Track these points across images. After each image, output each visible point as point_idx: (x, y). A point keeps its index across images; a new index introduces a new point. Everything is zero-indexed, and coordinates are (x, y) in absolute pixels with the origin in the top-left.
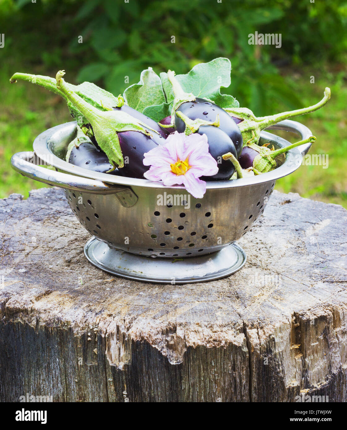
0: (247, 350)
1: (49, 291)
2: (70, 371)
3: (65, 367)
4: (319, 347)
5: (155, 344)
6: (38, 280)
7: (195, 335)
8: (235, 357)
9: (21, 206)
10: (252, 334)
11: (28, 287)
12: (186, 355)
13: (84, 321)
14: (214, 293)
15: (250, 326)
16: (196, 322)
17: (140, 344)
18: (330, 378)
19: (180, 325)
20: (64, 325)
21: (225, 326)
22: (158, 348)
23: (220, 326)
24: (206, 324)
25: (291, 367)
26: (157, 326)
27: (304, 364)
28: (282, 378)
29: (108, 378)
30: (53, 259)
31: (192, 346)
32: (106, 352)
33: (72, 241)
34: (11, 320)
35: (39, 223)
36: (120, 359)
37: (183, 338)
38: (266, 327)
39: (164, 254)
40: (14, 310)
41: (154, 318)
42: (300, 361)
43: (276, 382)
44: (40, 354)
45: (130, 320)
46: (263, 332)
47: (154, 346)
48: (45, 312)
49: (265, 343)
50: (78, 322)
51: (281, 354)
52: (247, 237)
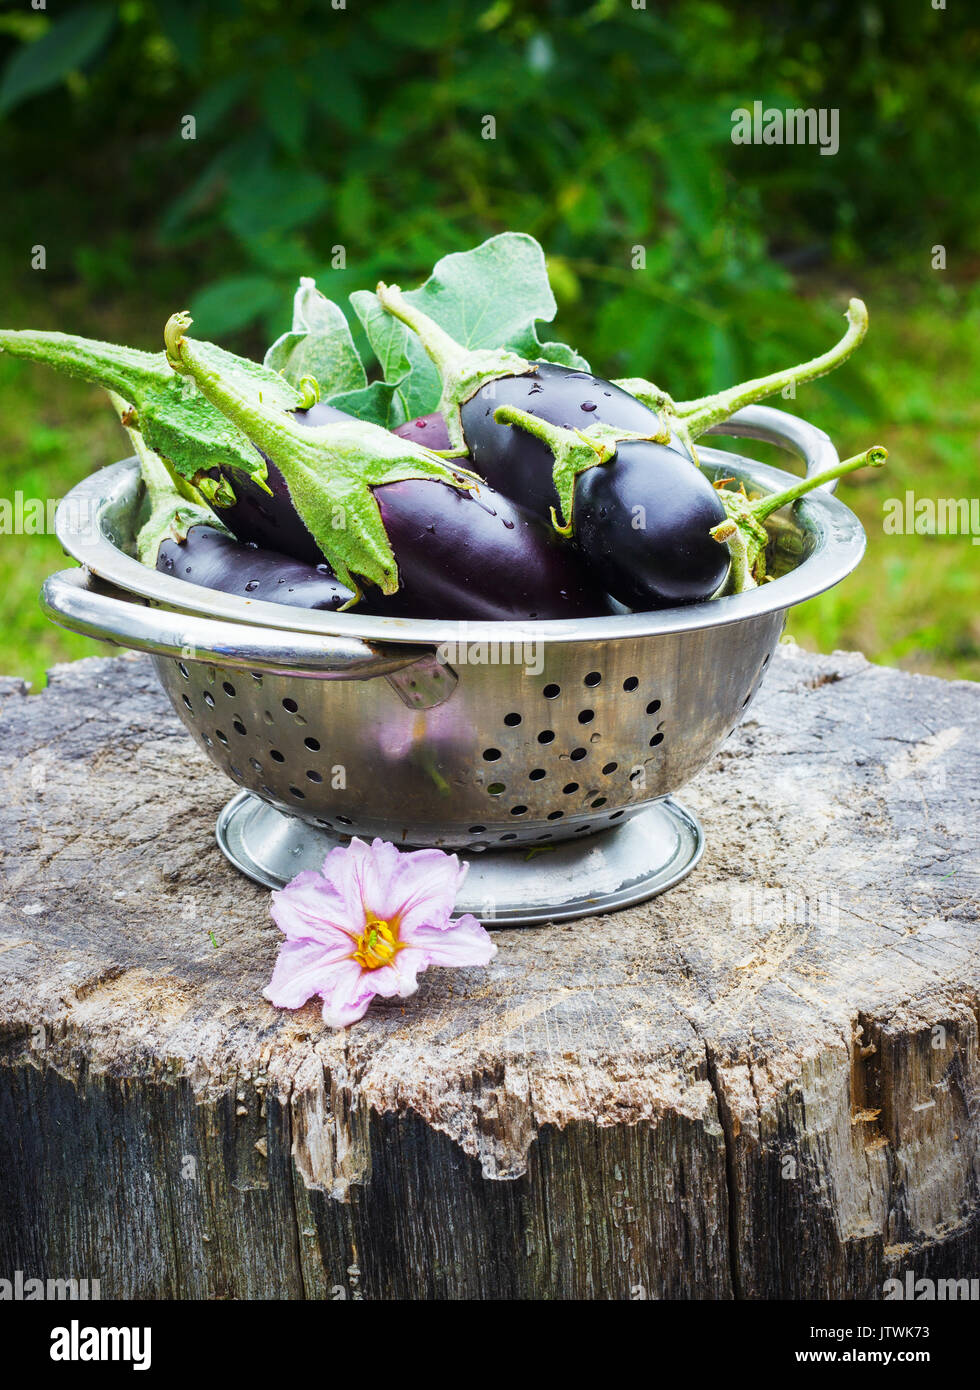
0: (720, 1131)
1: (115, 969)
2: (186, 1208)
3: (170, 1198)
4: (937, 1116)
5: (442, 1121)
6: (80, 938)
7: (562, 1091)
8: (683, 1153)
9: (24, 715)
10: (733, 1082)
11: (52, 957)
12: (537, 1152)
13: (225, 1058)
14: (616, 962)
15: (726, 1058)
16: (565, 1052)
17: (396, 1121)
18: (973, 1207)
19: (516, 1060)
20: (165, 1070)
21: (650, 1062)
22: (451, 1134)
23: (636, 1061)
24: (594, 1054)
25: (853, 1179)
26: (446, 1066)
27: (894, 1169)
28: (827, 1213)
29: (301, 1226)
30: (125, 871)
31: (554, 1123)
32: (294, 1150)
33: (181, 817)
34: (4, 1060)
35: (79, 765)
36: (337, 1169)
37: (524, 1101)
38: (776, 1059)
40: (12, 1029)
41: (437, 1043)
42: (883, 1158)
43: (810, 1226)
44: (95, 1162)
45: (362, 1050)
46: (767, 1077)
47: (437, 1127)
48: (105, 1033)
49: (772, 1108)
50: (207, 1059)
51: (823, 1140)
52: (711, 788)
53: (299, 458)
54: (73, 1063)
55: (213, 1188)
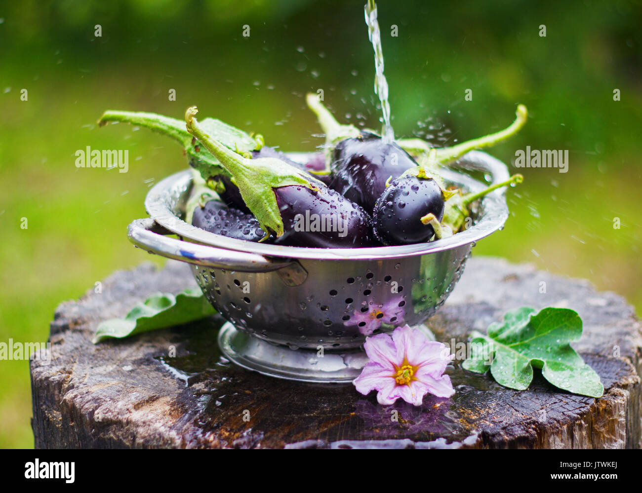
1: (154, 396)
6: (145, 382)
11: (128, 390)
20: (167, 443)
34: (101, 435)
40: (105, 421)
48: (144, 425)
53: (243, 174)
54: (130, 437)
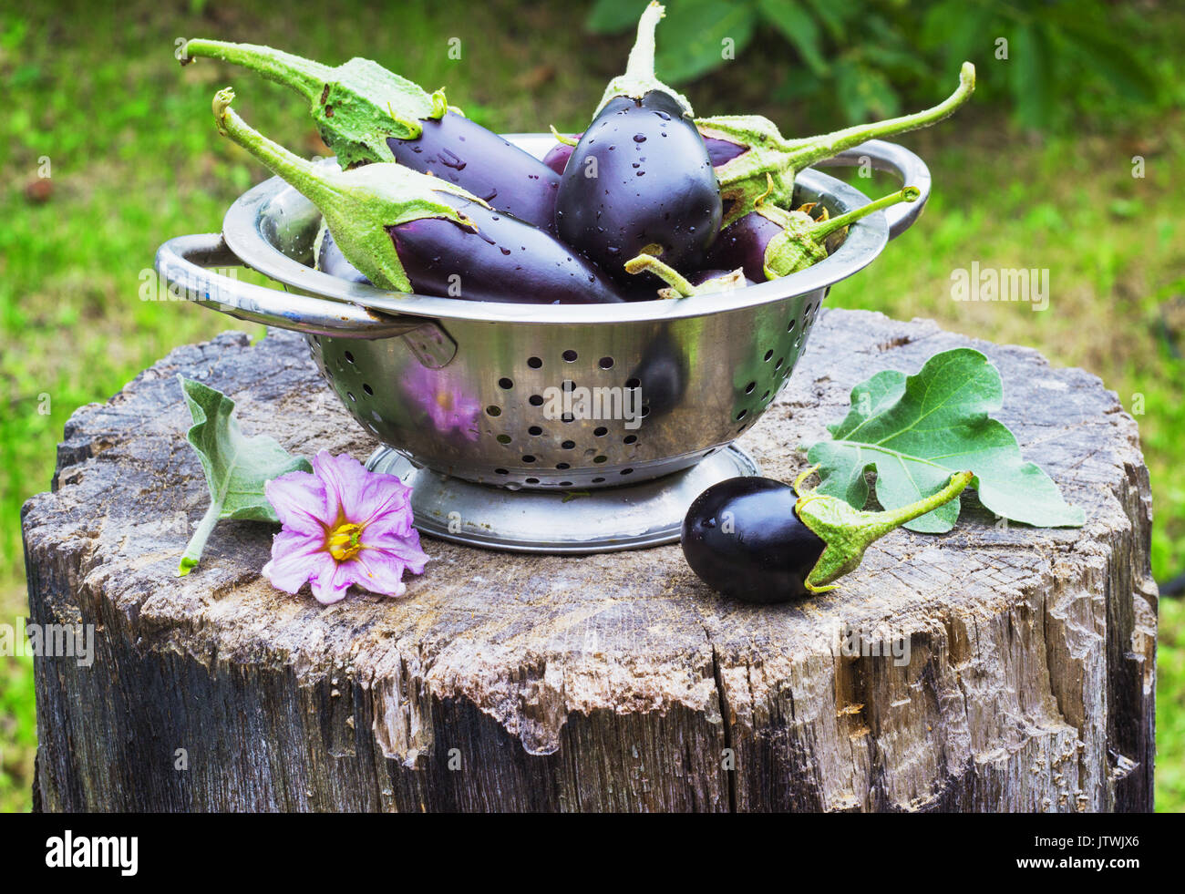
0: (720, 720)
1: (249, 575)
2: (294, 769)
3: (281, 761)
4: (912, 711)
5: (490, 706)
6: (231, 549)
7: (589, 684)
8: (688, 737)
9: (237, 363)
10: (732, 680)
12: (567, 733)
13: (323, 650)
14: (658, 578)
15: (729, 660)
16: (595, 651)
17: (453, 705)
18: (943, 786)
19: (555, 658)
20: (275, 659)
21: (665, 662)
22: (497, 717)
23: (654, 661)
24: (619, 654)
25: (838, 761)
26: (497, 662)
27: (874, 753)
28: (812, 789)
29: (381, 787)
31: (581, 710)
32: (374, 726)
33: (340, 449)
34: (154, 647)
35: (270, 405)
36: (411, 742)
37: (559, 691)
38: (770, 662)
39: (537, 481)
40: (160, 622)
41: (494, 642)
42: (864, 744)
43: (797, 799)
44: (224, 730)
45: (432, 646)
46: (761, 676)
47: (485, 711)
48: (232, 628)
49: (764, 703)
50: (309, 651)
51: (810, 729)
52: (778, 432)
54: (206, 650)
55: (314, 754)
